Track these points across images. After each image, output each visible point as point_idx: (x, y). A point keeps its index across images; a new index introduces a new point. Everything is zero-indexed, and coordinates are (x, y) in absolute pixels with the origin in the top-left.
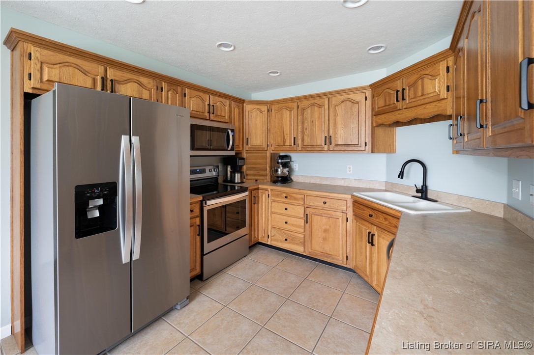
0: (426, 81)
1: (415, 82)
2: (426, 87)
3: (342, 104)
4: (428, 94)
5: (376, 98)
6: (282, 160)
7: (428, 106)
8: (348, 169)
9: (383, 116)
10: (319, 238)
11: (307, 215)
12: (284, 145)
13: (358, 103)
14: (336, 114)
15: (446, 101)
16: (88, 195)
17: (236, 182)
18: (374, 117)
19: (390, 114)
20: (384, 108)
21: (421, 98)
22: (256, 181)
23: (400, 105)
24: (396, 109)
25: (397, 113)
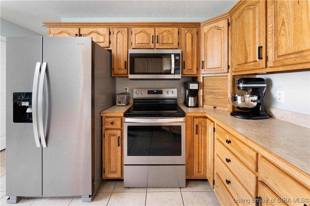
6: (244, 84)
12: (246, 63)
16: (19, 98)
17: (189, 105)
22: (215, 107)
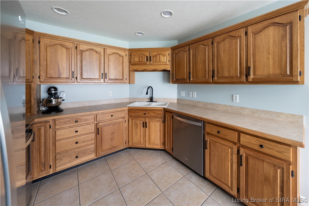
0: (161, 56)
1: (156, 56)
2: (161, 58)
3: (113, 55)
4: (162, 61)
5: (133, 57)
7: (161, 66)
8: (109, 94)
9: (137, 66)
10: (108, 140)
11: (98, 128)
12: (59, 78)
13: (122, 56)
14: (109, 60)
15: (168, 65)
18: (131, 66)
19: (142, 66)
20: (138, 62)
21: (159, 62)
23: (148, 63)
24: (145, 64)
25: (146, 66)
